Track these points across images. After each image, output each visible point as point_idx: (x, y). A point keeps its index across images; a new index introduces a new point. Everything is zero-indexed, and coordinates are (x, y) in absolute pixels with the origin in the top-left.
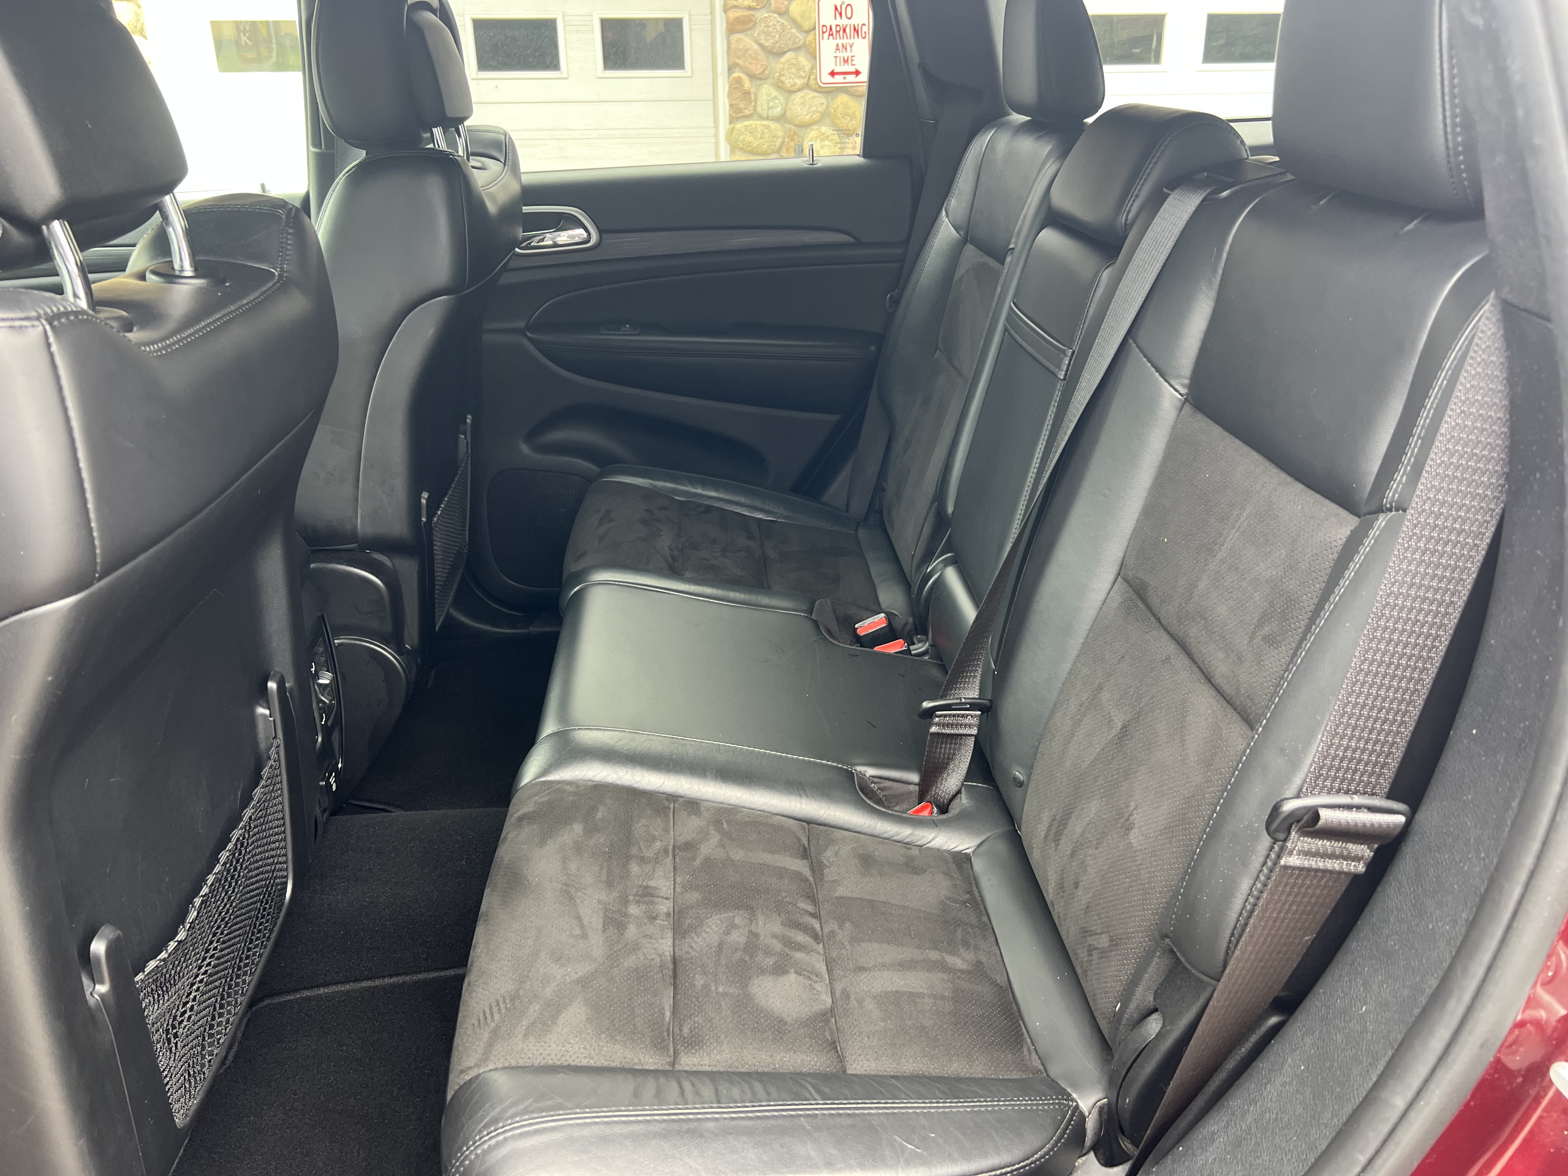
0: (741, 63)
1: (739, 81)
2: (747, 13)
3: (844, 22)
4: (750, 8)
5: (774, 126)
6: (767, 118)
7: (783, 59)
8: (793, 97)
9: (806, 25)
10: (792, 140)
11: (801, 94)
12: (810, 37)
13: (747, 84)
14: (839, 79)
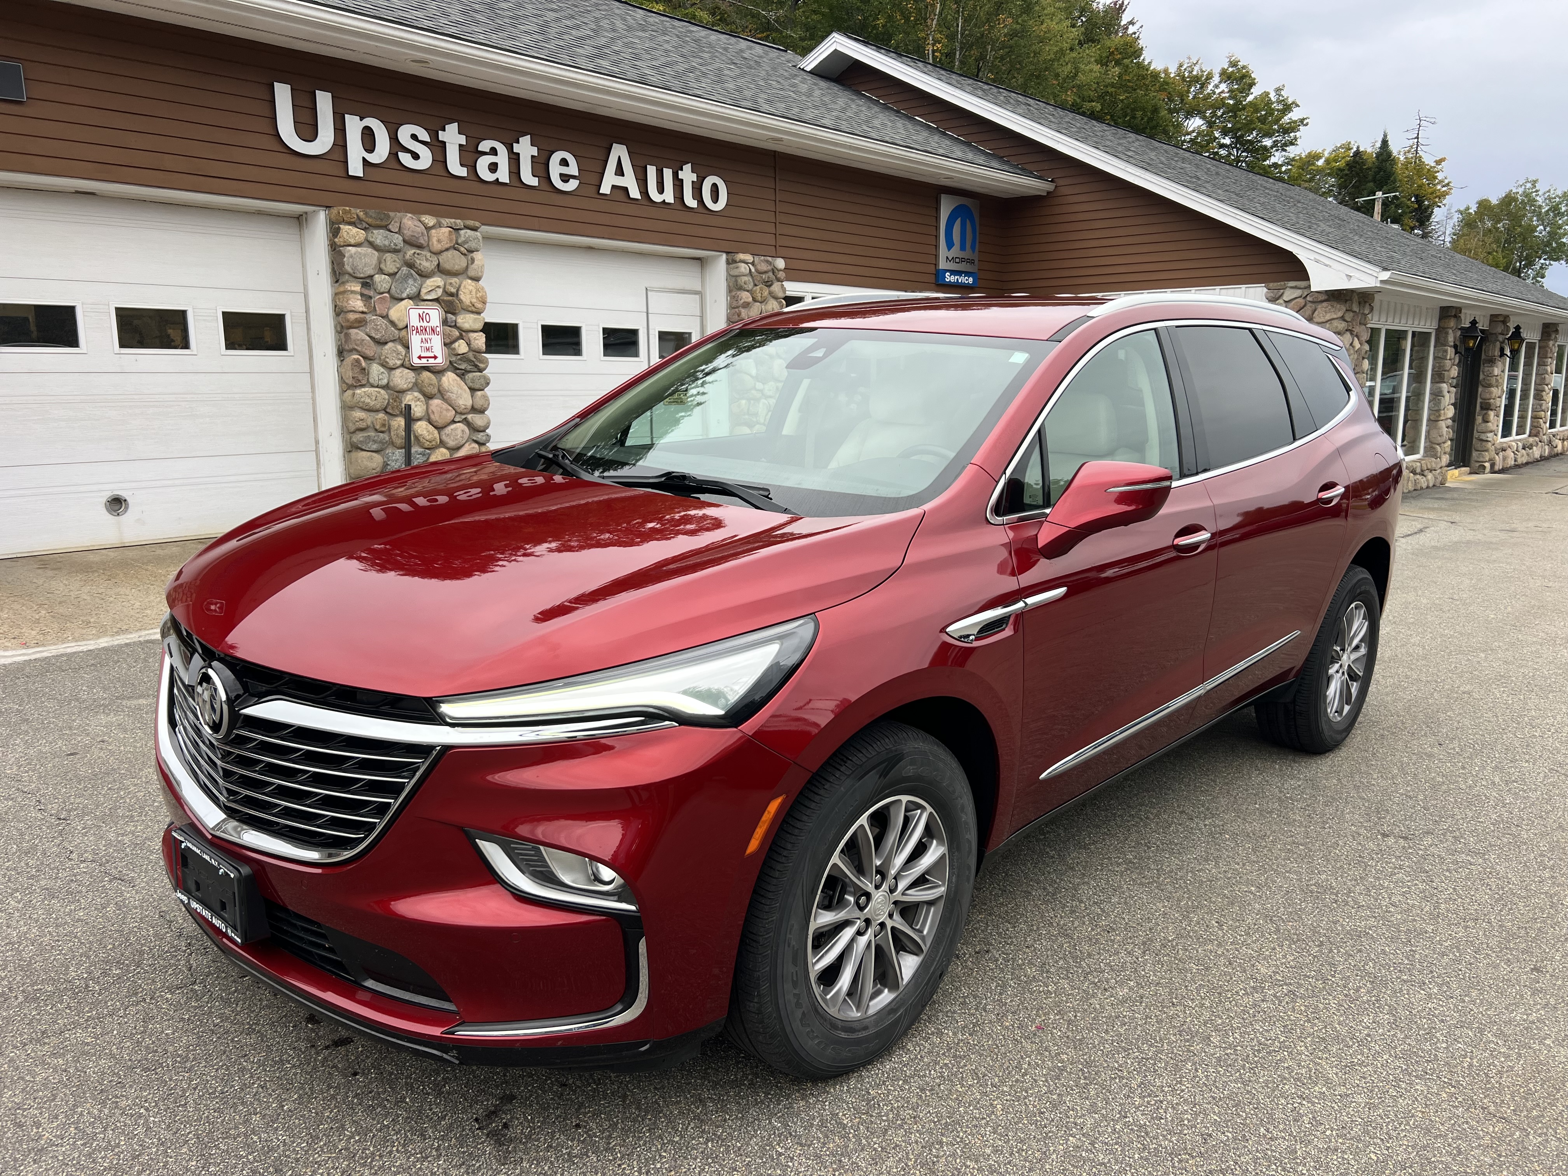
0: (359, 349)
1: (357, 361)
2: (363, 316)
3: (425, 324)
4: (363, 312)
5: (382, 391)
6: (377, 387)
7: (387, 347)
8: (393, 372)
9: (401, 325)
10: (395, 401)
11: (398, 371)
12: (403, 333)
13: (364, 364)
14: (424, 361)
